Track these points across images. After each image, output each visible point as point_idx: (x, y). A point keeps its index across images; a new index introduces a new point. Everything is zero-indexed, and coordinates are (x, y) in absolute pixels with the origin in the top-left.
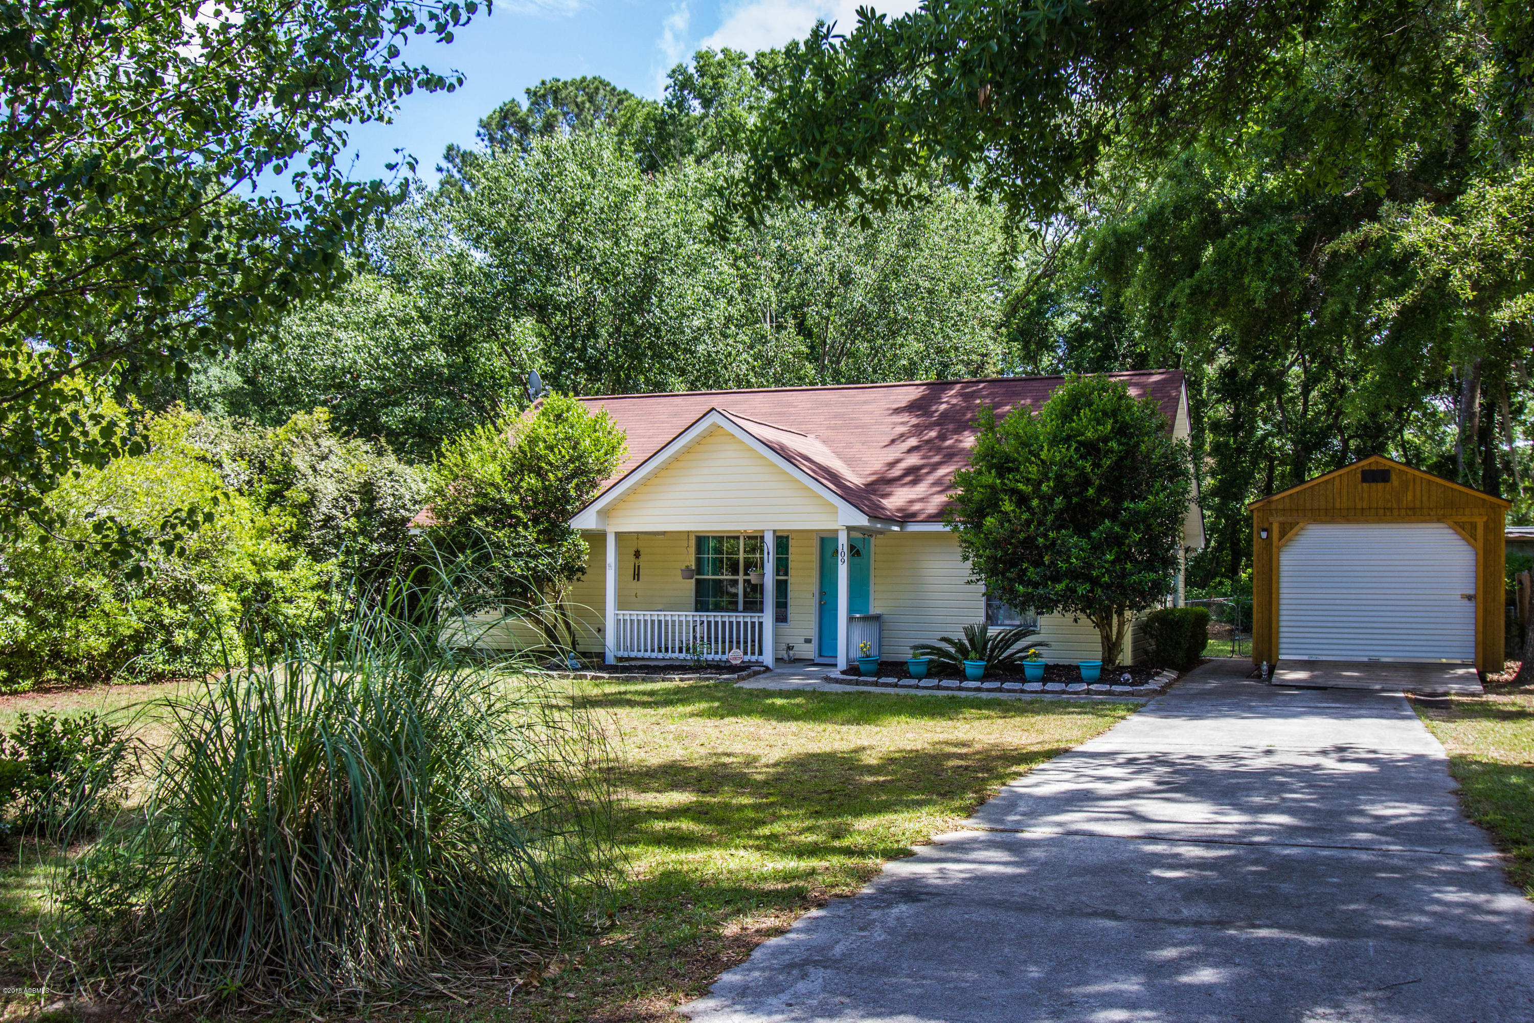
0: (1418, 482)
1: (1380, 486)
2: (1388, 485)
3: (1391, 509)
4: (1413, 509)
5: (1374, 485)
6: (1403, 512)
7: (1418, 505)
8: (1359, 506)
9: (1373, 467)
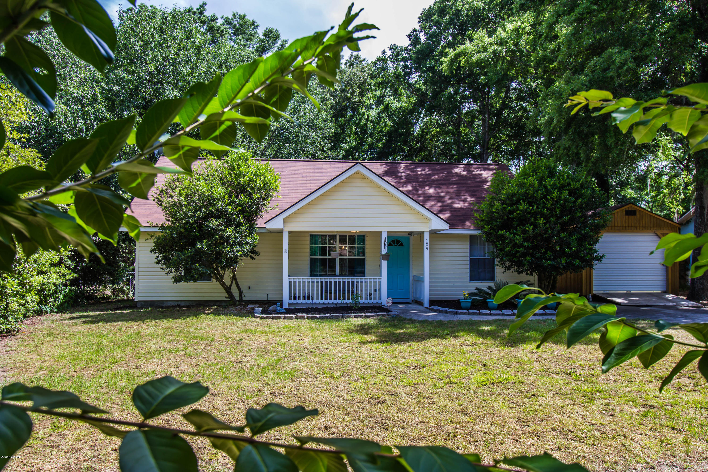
0: (647, 215)
1: (633, 217)
2: (635, 217)
3: (637, 227)
4: (645, 227)
5: (630, 216)
6: (641, 228)
7: (647, 225)
8: (624, 225)
9: (630, 209)
